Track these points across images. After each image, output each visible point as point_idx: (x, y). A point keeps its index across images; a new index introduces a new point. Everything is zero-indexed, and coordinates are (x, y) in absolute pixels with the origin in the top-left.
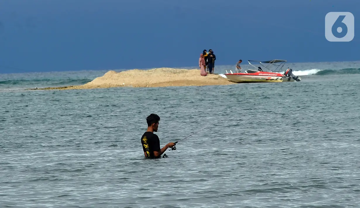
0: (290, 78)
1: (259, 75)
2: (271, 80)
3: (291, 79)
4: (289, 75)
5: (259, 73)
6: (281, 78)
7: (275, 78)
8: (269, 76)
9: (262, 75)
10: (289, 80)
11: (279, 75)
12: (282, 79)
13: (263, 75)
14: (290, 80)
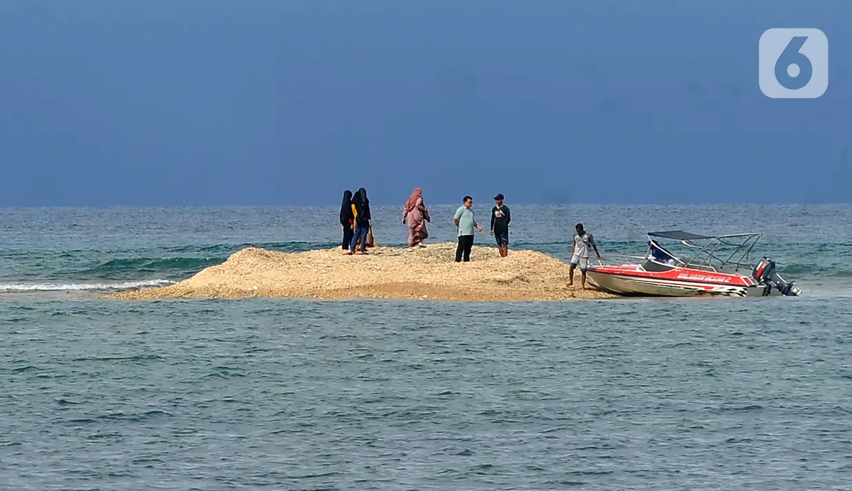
0: (770, 287)
1: (679, 277)
2: (713, 294)
3: (771, 292)
4: (766, 280)
5: (678, 273)
6: (741, 289)
7: (726, 289)
8: (708, 283)
9: (686, 278)
10: (767, 292)
11: (735, 282)
12: (743, 292)
13: (690, 278)
14: (769, 292)
